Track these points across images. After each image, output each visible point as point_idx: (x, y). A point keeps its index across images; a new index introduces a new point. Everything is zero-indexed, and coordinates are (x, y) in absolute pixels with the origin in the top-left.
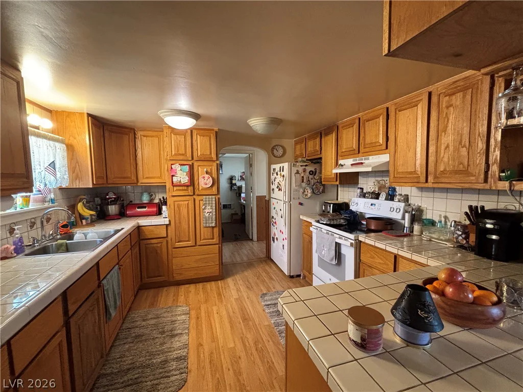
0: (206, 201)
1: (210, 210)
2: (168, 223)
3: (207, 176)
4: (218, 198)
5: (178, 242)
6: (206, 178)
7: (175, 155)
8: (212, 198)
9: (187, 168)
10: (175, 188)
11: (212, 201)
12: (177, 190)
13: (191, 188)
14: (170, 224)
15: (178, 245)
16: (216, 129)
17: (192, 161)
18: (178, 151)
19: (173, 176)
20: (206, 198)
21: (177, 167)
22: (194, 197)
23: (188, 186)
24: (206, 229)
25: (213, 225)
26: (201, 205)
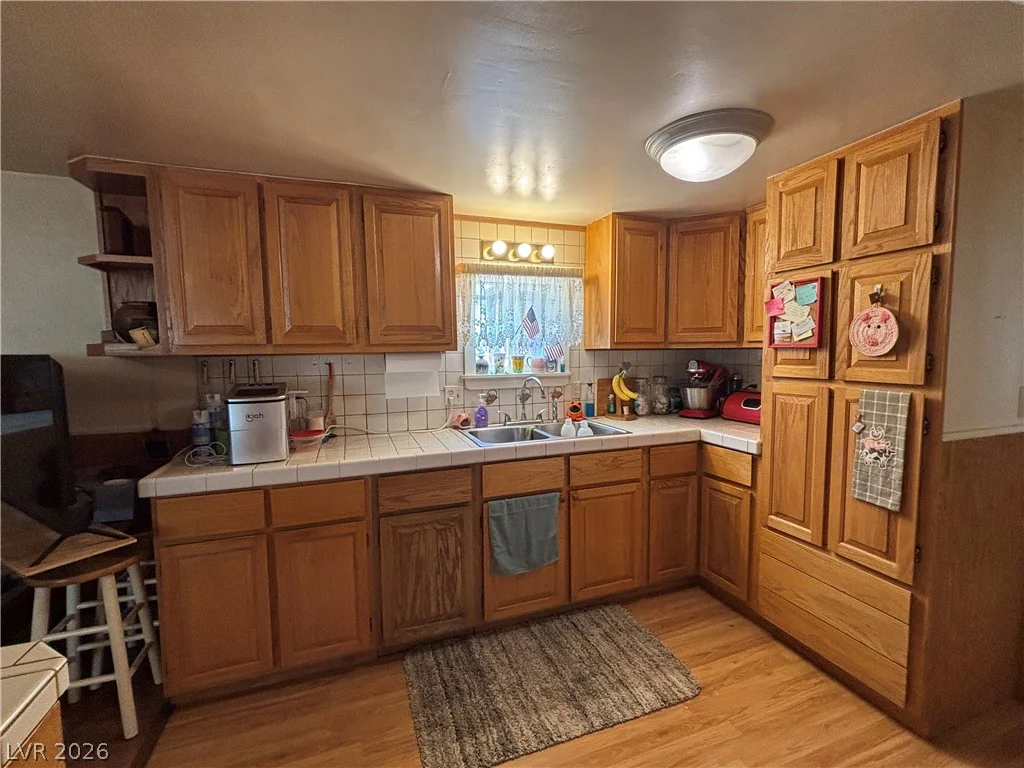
0: (869, 405)
1: (883, 445)
2: (755, 451)
3: (880, 311)
4: (927, 402)
5: (777, 514)
6: (875, 322)
7: (789, 255)
8: (895, 399)
9: (812, 292)
10: (781, 355)
11: (895, 410)
12: (786, 362)
13: (823, 356)
14: (760, 455)
15: (775, 520)
16: (949, 106)
17: (835, 267)
18: (795, 241)
19: (774, 319)
20: (871, 396)
21: (785, 292)
22: (833, 386)
23: (812, 350)
24: (861, 506)
25: (892, 502)
26: (853, 419)
